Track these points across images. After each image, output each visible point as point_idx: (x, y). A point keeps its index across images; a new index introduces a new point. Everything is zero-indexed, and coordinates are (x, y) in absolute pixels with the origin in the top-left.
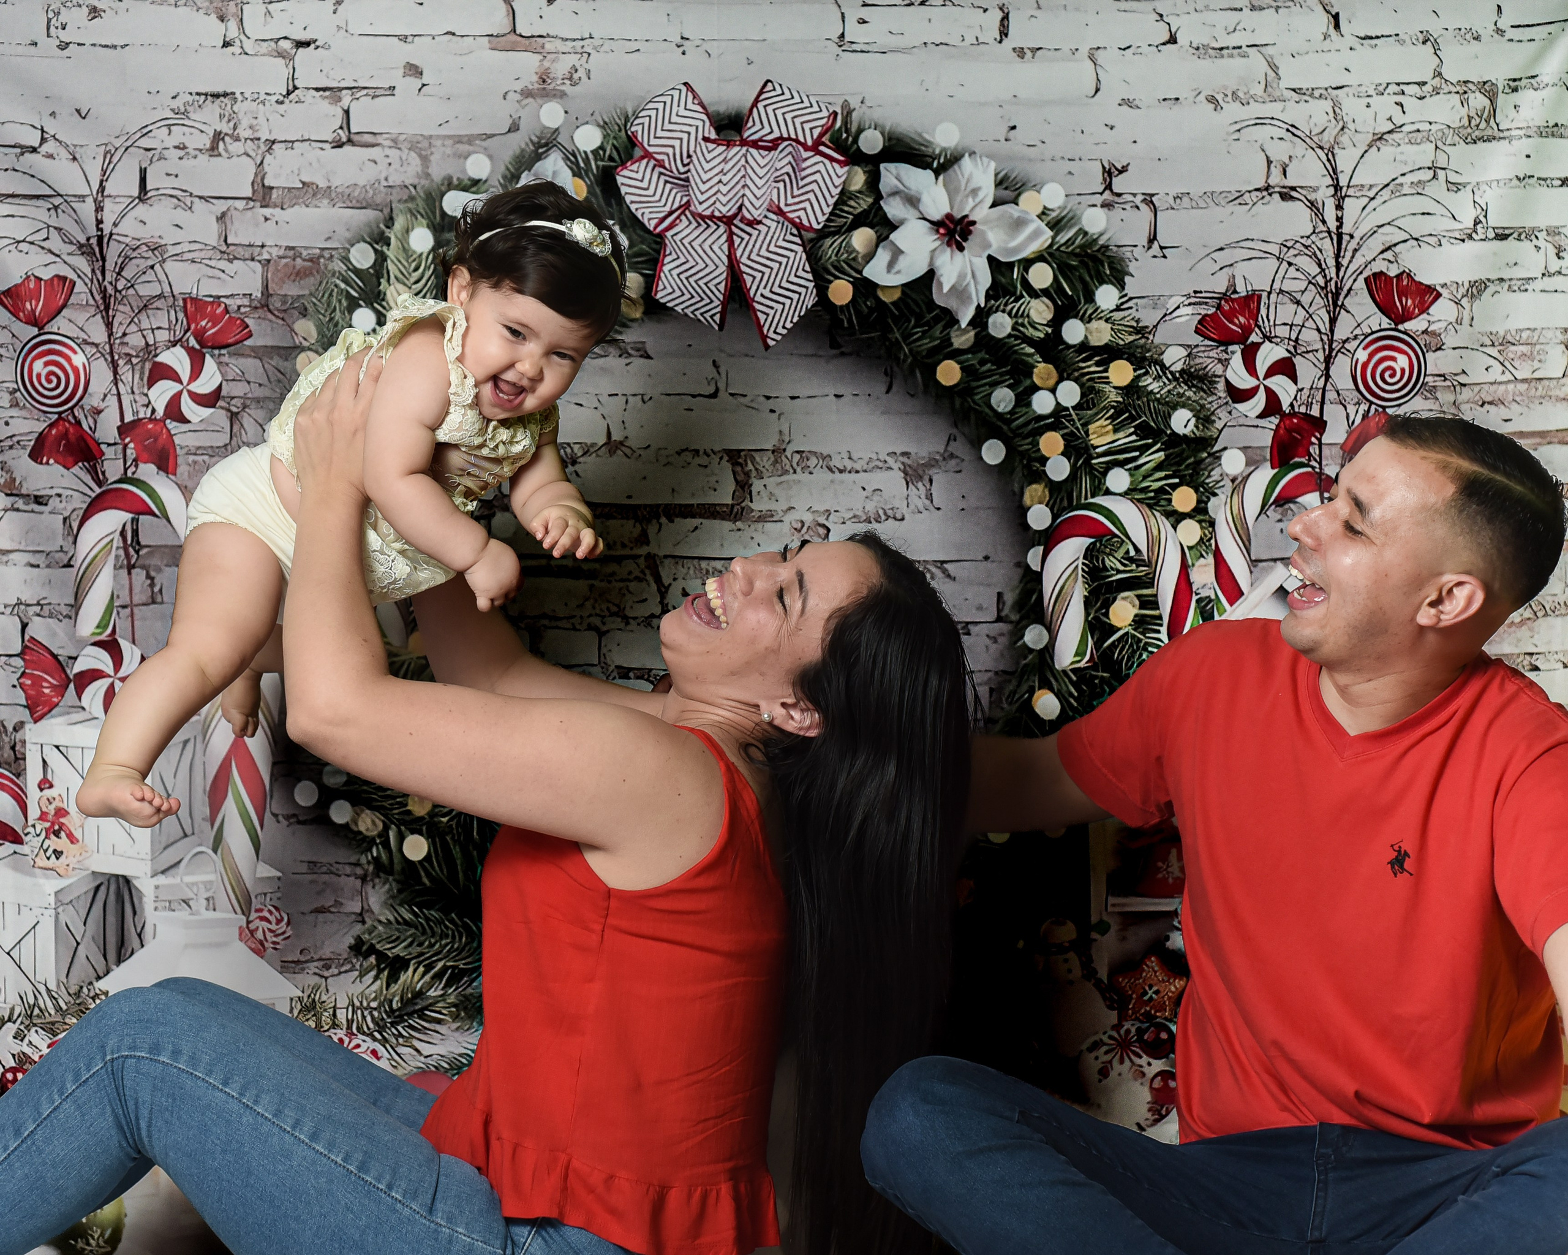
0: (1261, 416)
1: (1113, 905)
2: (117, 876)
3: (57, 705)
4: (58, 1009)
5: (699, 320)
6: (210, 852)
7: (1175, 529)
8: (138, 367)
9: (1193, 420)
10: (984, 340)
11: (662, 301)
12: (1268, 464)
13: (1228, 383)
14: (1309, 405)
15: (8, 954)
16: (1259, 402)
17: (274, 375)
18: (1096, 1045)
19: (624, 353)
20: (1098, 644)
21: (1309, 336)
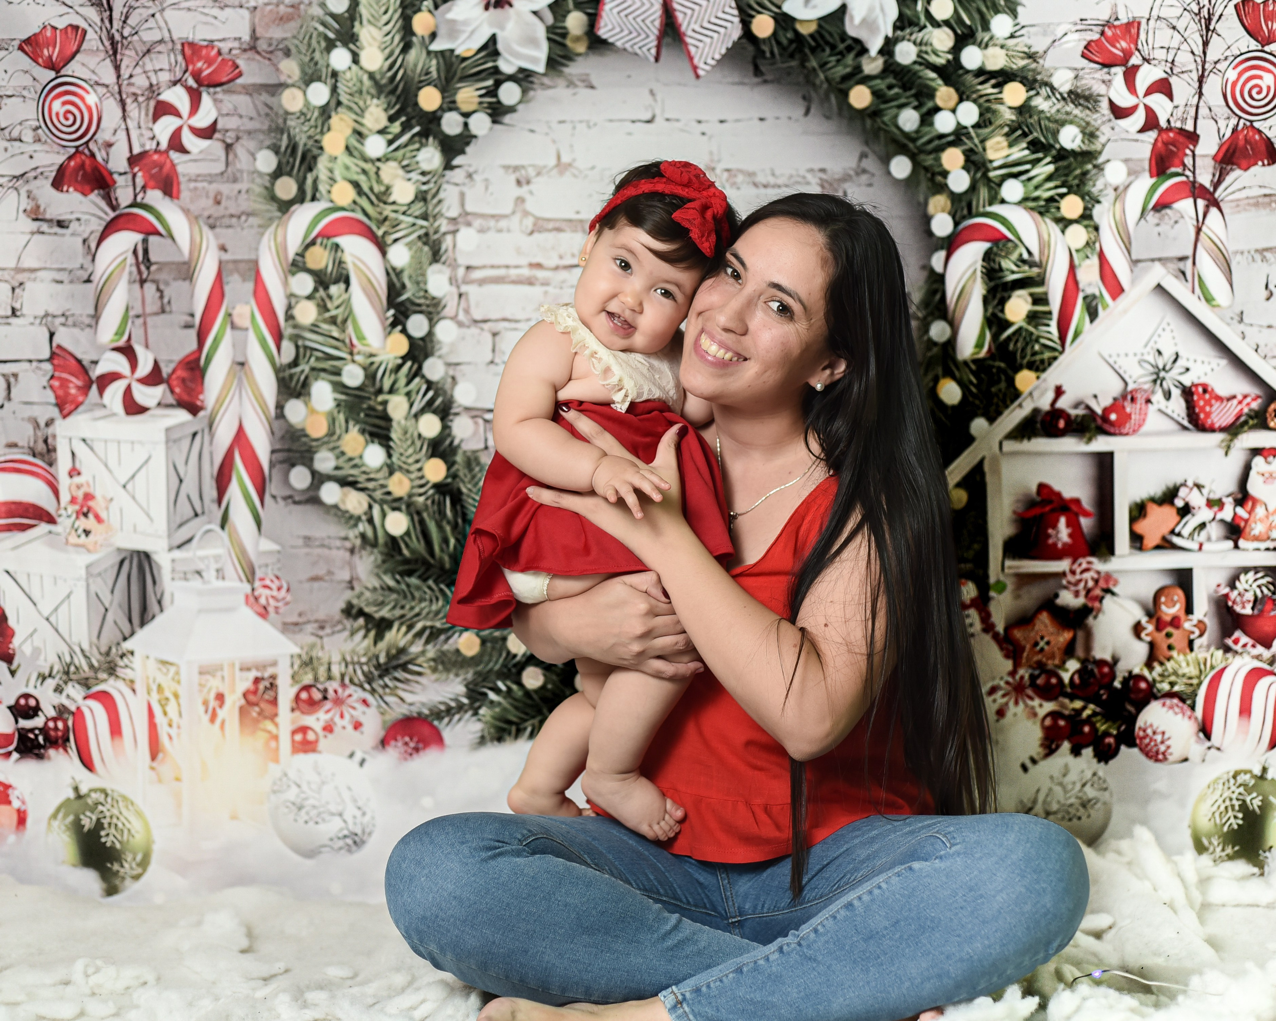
0: (1142, 131)
1: (1010, 568)
2: (138, 552)
3: (81, 403)
4: (91, 666)
5: (636, 54)
6: (217, 528)
7: (1063, 232)
8: (144, 105)
9: (1080, 136)
10: (891, 68)
11: (604, 37)
12: (1147, 174)
13: (1111, 102)
14: (1183, 121)
15: (47, 619)
16: (1139, 118)
17: (264, 110)
18: (993, 690)
19: (571, 84)
20: (995, 337)
21: (1185, 60)
